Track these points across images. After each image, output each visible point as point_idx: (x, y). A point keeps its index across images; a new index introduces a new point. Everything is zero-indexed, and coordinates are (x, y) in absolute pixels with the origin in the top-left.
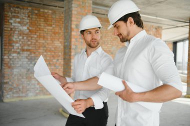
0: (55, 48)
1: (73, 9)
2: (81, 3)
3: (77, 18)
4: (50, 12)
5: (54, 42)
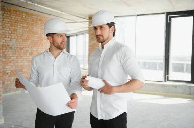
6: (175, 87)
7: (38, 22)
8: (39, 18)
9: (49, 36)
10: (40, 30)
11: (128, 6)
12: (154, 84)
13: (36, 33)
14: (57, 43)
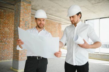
0: (5, 32)
1: (21, 10)
2: (26, 7)
3: (23, 15)
4: (3, 11)
5: (5, 29)
11: (94, 13)
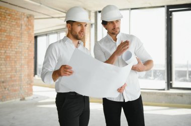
6: (181, 95)
7: (7, 17)
8: (8, 12)
9: (69, 23)
10: (9, 27)
12: (155, 93)
13: (5, 31)
14: (75, 32)
